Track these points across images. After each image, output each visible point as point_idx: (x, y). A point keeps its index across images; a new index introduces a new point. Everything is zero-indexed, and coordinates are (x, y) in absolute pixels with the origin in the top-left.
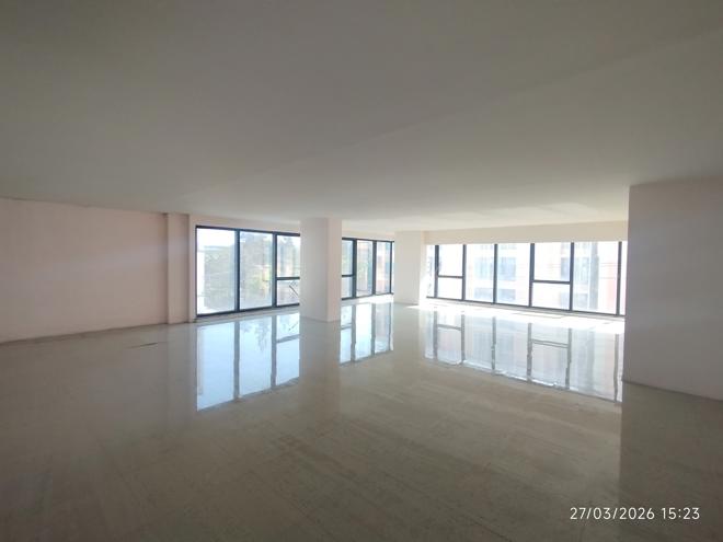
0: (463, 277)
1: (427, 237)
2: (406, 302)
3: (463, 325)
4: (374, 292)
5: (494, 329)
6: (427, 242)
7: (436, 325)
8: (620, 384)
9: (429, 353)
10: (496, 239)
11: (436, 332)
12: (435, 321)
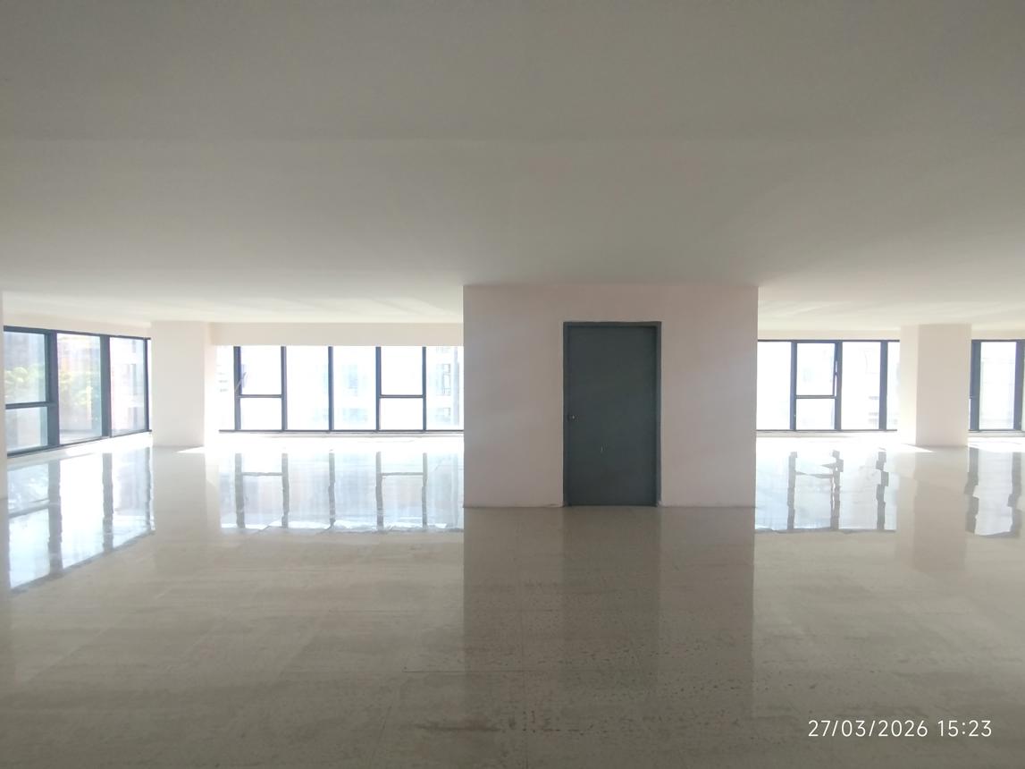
0: (283, 396)
1: (217, 333)
2: (178, 444)
3: (285, 468)
4: (107, 431)
5: (332, 468)
6: (217, 340)
7: (240, 476)
8: (462, 511)
9: (228, 524)
10: (331, 339)
11: (240, 487)
12: (238, 469)
